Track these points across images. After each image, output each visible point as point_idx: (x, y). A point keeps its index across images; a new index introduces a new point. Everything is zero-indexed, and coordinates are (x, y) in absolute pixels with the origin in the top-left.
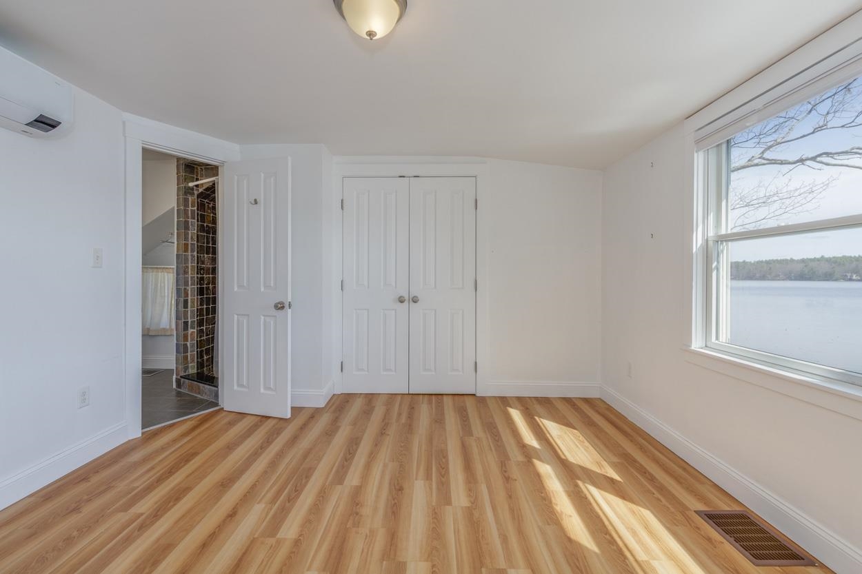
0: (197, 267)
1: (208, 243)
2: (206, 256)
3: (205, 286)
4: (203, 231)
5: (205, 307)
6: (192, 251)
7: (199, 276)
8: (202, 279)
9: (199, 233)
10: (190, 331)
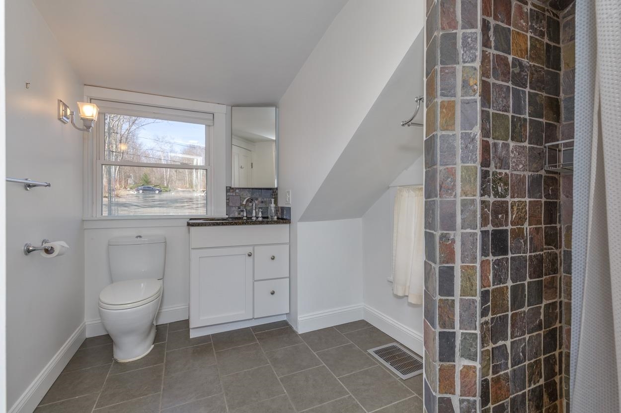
0: (485, 175)
1: (518, 109)
2: (512, 144)
3: (509, 227)
4: (505, 75)
5: (510, 284)
6: (468, 123)
7: (491, 199)
8: (500, 209)
9: (492, 80)
10: (460, 363)
